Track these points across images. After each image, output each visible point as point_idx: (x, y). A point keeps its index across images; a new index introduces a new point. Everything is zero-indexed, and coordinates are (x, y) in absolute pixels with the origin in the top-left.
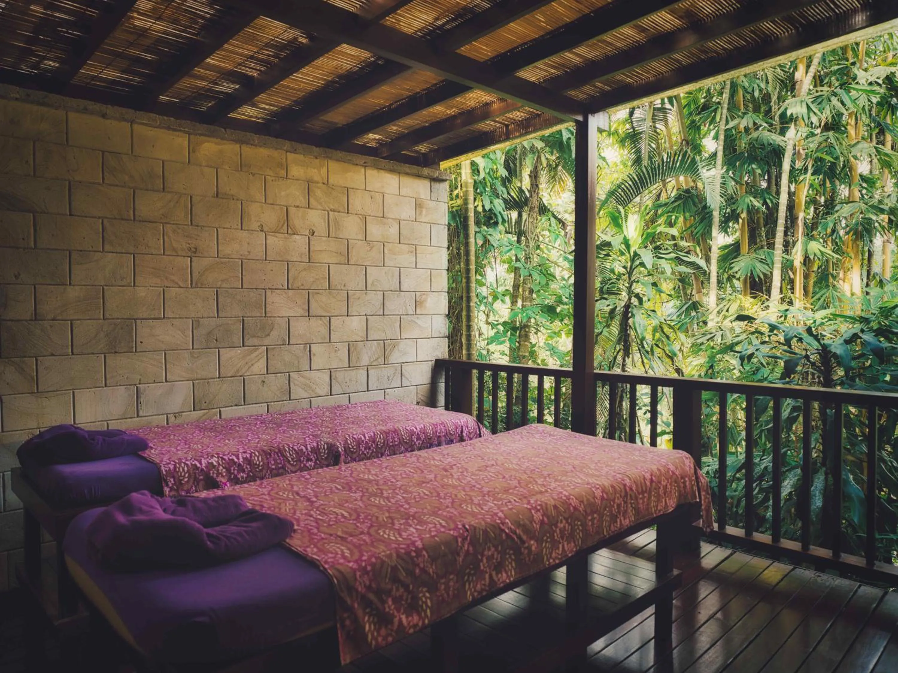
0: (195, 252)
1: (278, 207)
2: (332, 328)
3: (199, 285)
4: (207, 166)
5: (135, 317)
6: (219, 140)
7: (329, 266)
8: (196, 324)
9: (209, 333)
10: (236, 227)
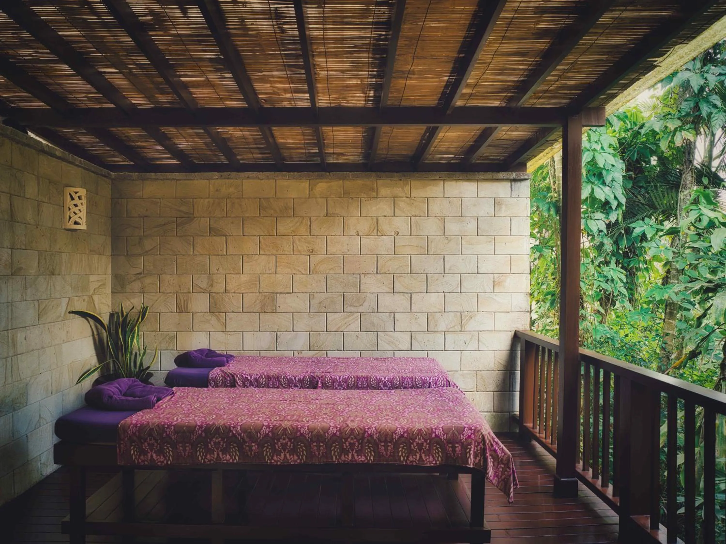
0: (312, 252)
1: (370, 218)
2: (412, 302)
3: (314, 273)
4: (321, 198)
5: (276, 292)
6: (328, 180)
7: (411, 257)
8: (312, 297)
9: (320, 303)
10: (339, 234)
